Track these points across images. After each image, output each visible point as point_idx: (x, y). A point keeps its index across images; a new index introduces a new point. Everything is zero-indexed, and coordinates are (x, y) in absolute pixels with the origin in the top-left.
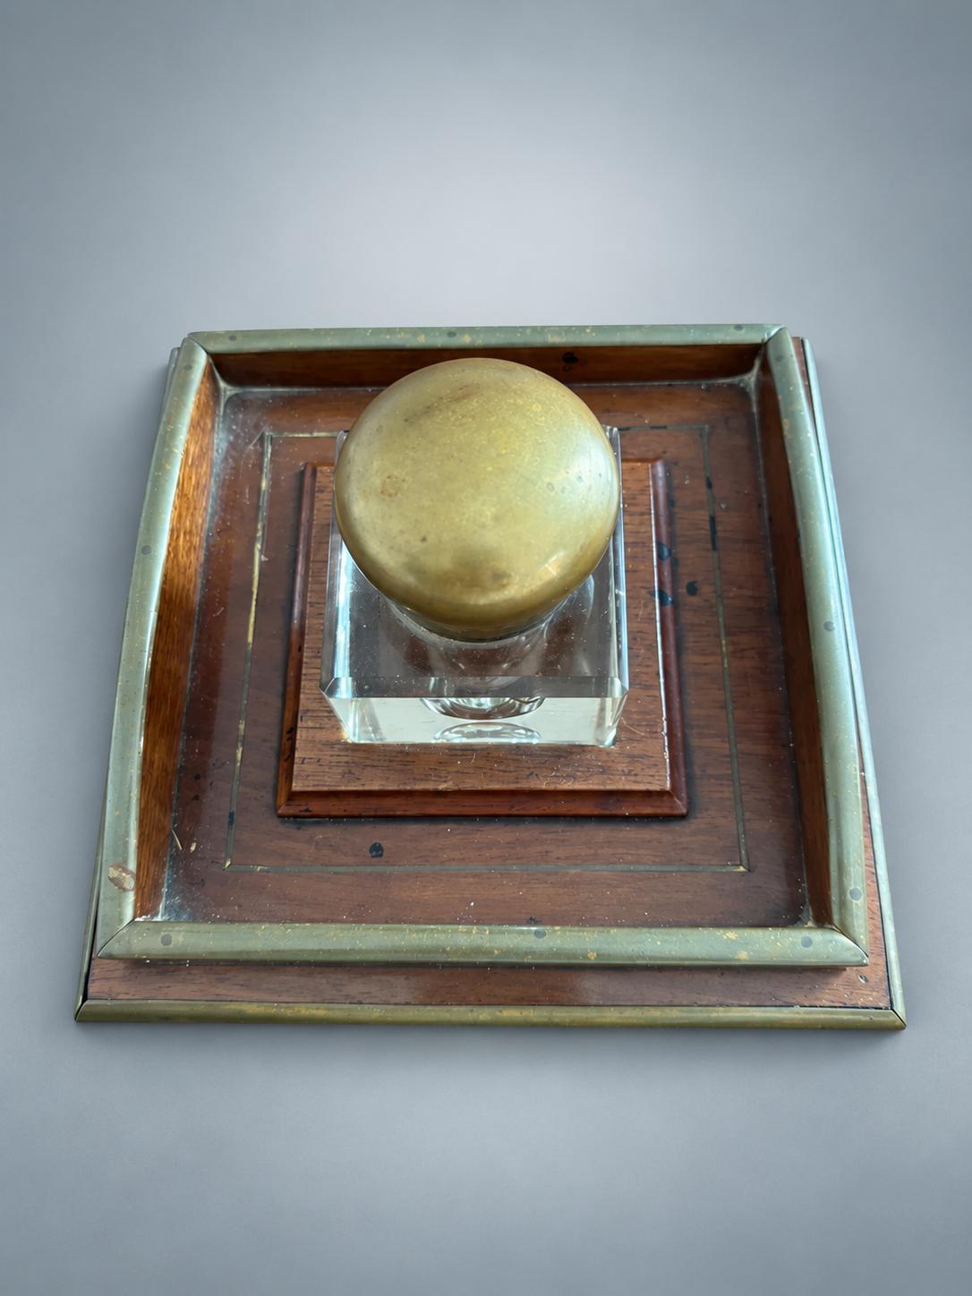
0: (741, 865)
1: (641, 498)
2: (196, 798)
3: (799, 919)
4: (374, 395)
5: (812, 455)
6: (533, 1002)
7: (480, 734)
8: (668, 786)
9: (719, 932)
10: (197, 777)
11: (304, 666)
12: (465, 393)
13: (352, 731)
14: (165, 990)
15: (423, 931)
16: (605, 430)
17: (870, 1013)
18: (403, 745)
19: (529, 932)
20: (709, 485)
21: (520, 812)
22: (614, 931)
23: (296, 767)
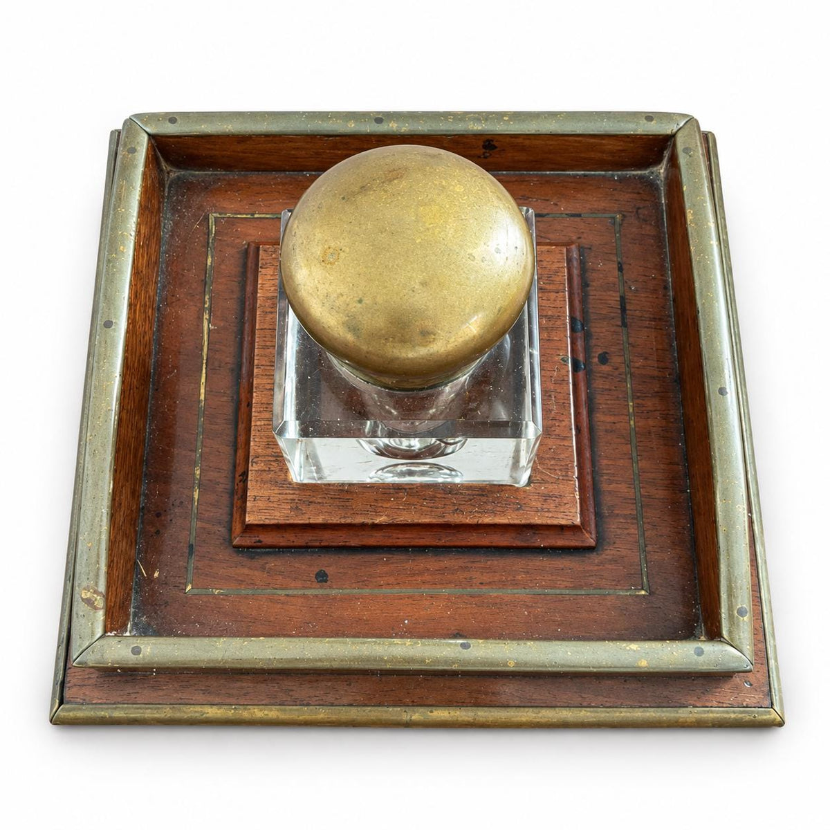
0: (642, 589)
1: (557, 279)
2: (158, 532)
3: (693, 635)
4: (312, 180)
5: (712, 242)
6: (461, 704)
7: (411, 473)
8: (578, 521)
9: (624, 644)
10: (158, 515)
11: (253, 419)
12: (394, 174)
13: (298, 472)
14: (133, 696)
15: (364, 643)
16: (521, 211)
17: (753, 712)
18: (343, 484)
19: (456, 645)
20: (620, 269)
21: (448, 544)
22: (530, 643)
23: (248, 504)
